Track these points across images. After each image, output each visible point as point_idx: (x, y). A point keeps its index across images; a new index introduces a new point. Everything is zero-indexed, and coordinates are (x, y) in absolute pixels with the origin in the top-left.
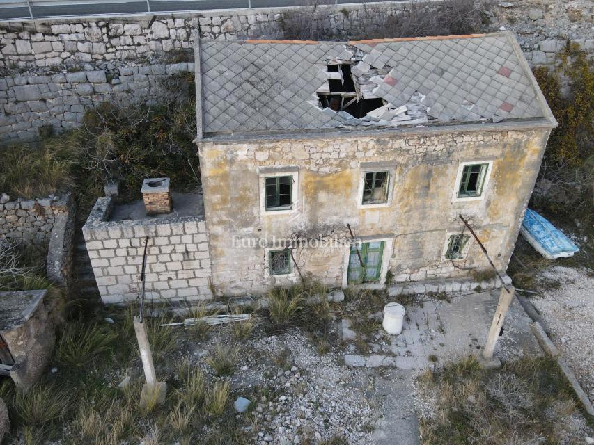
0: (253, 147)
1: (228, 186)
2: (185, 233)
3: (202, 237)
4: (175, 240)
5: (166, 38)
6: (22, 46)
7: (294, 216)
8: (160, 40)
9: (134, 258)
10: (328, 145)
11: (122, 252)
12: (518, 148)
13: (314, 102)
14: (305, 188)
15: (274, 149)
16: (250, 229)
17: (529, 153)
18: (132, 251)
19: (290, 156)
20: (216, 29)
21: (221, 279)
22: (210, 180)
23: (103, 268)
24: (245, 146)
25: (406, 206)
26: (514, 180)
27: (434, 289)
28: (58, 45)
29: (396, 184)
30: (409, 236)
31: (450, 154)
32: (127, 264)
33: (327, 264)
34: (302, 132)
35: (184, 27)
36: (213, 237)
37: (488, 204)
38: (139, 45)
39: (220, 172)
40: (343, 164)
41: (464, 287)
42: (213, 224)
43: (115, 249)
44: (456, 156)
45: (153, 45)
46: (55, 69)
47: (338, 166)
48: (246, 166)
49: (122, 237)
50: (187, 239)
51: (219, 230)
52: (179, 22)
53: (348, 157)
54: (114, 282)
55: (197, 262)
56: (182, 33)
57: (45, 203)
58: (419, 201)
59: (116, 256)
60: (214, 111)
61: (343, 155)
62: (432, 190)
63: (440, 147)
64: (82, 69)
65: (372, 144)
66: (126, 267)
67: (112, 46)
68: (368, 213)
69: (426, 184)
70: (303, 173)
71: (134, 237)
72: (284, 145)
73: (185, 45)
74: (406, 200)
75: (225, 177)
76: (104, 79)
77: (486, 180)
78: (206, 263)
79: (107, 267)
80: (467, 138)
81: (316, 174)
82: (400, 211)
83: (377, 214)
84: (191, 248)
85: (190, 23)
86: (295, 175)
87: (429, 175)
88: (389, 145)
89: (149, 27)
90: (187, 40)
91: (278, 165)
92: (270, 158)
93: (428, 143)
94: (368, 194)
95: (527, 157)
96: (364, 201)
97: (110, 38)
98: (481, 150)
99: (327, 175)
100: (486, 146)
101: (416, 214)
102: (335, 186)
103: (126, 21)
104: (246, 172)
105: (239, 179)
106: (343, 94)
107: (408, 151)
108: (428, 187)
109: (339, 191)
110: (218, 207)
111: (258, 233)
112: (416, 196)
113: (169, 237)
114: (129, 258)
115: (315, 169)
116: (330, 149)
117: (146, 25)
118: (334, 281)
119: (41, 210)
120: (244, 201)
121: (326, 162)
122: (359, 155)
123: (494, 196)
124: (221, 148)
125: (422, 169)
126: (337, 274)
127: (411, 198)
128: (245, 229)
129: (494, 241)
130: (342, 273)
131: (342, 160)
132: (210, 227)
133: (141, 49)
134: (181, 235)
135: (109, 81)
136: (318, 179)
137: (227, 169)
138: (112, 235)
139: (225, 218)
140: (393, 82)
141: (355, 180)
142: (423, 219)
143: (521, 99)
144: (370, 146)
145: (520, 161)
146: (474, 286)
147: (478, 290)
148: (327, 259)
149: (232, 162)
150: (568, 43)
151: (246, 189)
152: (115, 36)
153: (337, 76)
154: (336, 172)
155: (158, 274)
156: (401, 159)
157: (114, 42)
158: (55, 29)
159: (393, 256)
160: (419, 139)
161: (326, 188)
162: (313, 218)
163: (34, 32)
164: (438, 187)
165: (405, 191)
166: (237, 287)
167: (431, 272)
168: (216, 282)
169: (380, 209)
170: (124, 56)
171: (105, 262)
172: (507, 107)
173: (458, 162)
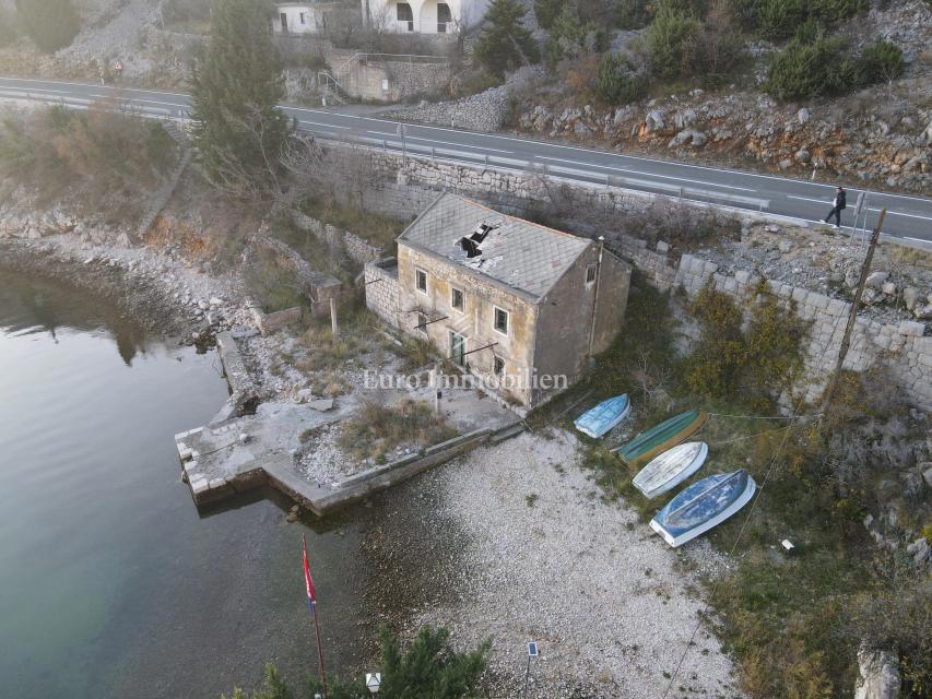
0: (413, 251)
1: (406, 267)
2: (392, 284)
3: (397, 290)
4: (389, 286)
6: (424, 172)
7: (426, 297)
10: (439, 263)
12: (522, 310)
13: (457, 241)
14: (431, 284)
15: (420, 256)
16: (412, 296)
19: (426, 263)
20: (517, 185)
22: (400, 261)
23: (368, 287)
24: (411, 249)
26: (523, 333)
28: (438, 175)
29: (467, 301)
31: (489, 296)
33: (441, 339)
34: (434, 253)
36: (400, 292)
37: (511, 344)
40: (444, 277)
41: (499, 399)
43: (372, 279)
44: (491, 299)
48: (411, 260)
50: (393, 288)
51: (402, 289)
52: (498, 176)
53: (446, 274)
54: (370, 297)
56: (498, 183)
60: (416, 228)
61: (444, 272)
65: (455, 272)
66: (374, 291)
68: (455, 314)
70: (431, 275)
72: (424, 256)
73: (498, 190)
75: (405, 262)
77: (507, 324)
78: (398, 306)
80: (496, 290)
81: (435, 278)
86: (427, 274)
87: (481, 305)
88: (462, 276)
90: (500, 188)
91: (422, 265)
92: (419, 260)
93: (479, 284)
94: (455, 303)
95: (528, 320)
96: (453, 305)
98: (504, 302)
99: (439, 281)
100: (506, 300)
102: (442, 289)
103: (471, 169)
104: (411, 263)
105: (408, 265)
107: (470, 284)
108: (481, 313)
109: (443, 293)
110: (402, 277)
111: (415, 300)
113: (387, 283)
115: (434, 275)
116: (439, 266)
117: (480, 174)
118: (444, 352)
121: (438, 273)
122: (451, 276)
123: (515, 340)
124: (404, 247)
125: (477, 299)
126: (445, 348)
132: (400, 286)
136: (435, 281)
137: (406, 258)
138: (372, 271)
139: (404, 284)
145: (525, 320)
146: (504, 402)
147: (505, 407)
148: (441, 335)
149: (407, 255)
151: (410, 272)
152: (464, 176)
153: (482, 231)
154: (442, 281)
156: (467, 288)
157: (463, 179)
158: (439, 166)
160: (474, 279)
161: (439, 288)
163: (430, 166)
164: (485, 316)
165: (470, 309)
166: (407, 328)
168: (400, 319)
169: (460, 314)
172: (530, 283)
173: (493, 304)
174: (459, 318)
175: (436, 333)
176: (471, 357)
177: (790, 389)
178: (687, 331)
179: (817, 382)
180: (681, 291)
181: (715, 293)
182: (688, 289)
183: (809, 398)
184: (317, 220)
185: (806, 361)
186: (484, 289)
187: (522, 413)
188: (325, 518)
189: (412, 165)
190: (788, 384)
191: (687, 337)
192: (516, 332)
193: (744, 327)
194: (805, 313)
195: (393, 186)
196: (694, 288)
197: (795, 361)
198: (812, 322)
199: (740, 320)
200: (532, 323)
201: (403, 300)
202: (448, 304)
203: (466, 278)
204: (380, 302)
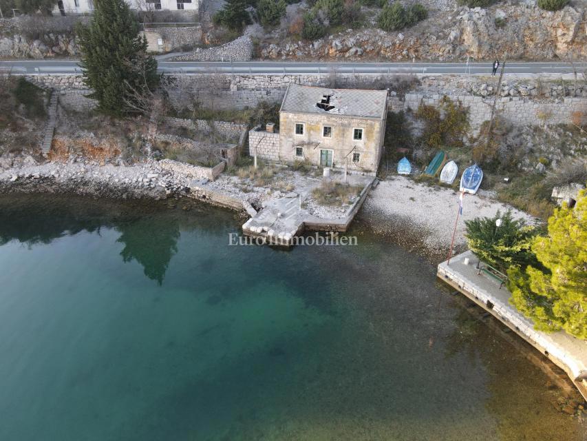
0: (293, 114)
1: (286, 125)
2: (274, 137)
3: (278, 139)
4: (271, 139)
5: (288, 82)
6: (246, 82)
7: (303, 137)
8: (286, 82)
12: (372, 126)
13: (315, 105)
14: (307, 129)
15: (299, 116)
16: (291, 139)
19: (303, 119)
20: (305, 80)
22: (282, 122)
23: (252, 144)
24: (291, 114)
25: (337, 140)
26: (372, 136)
28: (255, 82)
30: (339, 151)
31: (350, 124)
33: (313, 156)
34: (308, 112)
36: (281, 140)
37: (365, 144)
38: (279, 84)
39: (285, 120)
40: (317, 123)
41: (359, 173)
43: (256, 139)
44: (352, 125)
45: (283, 84)
46: (253, 89)
49: (258, 136)
50: (274, 139)
51: (282, 138)
52: (293, 77)
53: (319, 121)
54: (254, 149)
55: (276, 147)
56: (293, 81)
57: (242, 126)
58: (342, 139)
59: (255, 141)
61: (317, 120)
64: (260, 90)
67: (271, 84)
68: (325, 140)
70: (307, 124)
71: (261, 136)
72: (301, 115)
74: (337, 138)
75: (286, 122)
77: (364, 135)
78: (278, 148)
80: (355, 120)
81: (310, 125)
82: (335, 141)
84: (275, 142)
85: (297, 78)
86: (304, 124)
87: (344, 130)
88: (331, 119)
89: (283, 78)
91: (300, 121)
92: (298, 118)
93: (342, 120)
94: (325, 134)
95: (375, 129)
96: (324, 135)
98: (360, 125)
99: (313, 126)
100: (361, 123)
101: (341, 143)
103: (276, 76)
104: (291, 121)
105: (289, 123)
106: (325, 104)
107: (337, 121)
108: (344, 134)
109: (316, 131)
110: (283, 131)
111: (293, 141)
112: (340, 137)
113: (269, 138)
115: (310, 123)
116: (314, 118)
118: (316, 162)
119: (240, 128)
120: (290, 130)
121: (313, 122)
122: (322, 121)
123: (367, 141)
124: (285, 114)
125: (341, 128)
126: (317, 160)
129: (369, 158)
132: (280, 136)
135: (267, 94)
136: (310, 127)
138: (256, 135)
139: (285, 134)
140: (340, 102)
141: (321, 128)
142: (343, 145)
143: (377, 111)
144: (325, 119)
146: (362, 173)
147: (363, 175)
148: (313, 154)
149: (287, 118)
150: (445, 96)
151: (291, 127)
152: (272, 81)
153: (325, 99)
154: (316, 125)
155: (265, 149)
156: (335, 124)
158: (255, 78)
159: (335, 157)
160: (339, 118)
161: (313, 129)
162: (309, 139)
164: (347, 135)
165: (337, 134)
166: (286, 158)
168: (281, 155)
169: (329, 139)
170: (274, 87)
172: (371, 113)
173: (352, 127)
174: (327, 141)
175: (310, 154)
176: (336, 159)
177: (467, 135)
178: (416, 126)
179: (476, 129)
180: (409, 110)
181: (425, 106)
182: (412, 108)
183: (475, 136)
184: (188, 119)
185: (470, 123)
186: (346, 122)
187: (374, 175)
188: (347, 231)
189: (238, 79)
190: (465, 134)
191: (416, 128)
192: (368, 137)
193: (442, 117)
194: (465, 105)
195: (229, 92)
196: (415, 106)
197: (466, 124)
198: (469, 107)
199: (439, 115)
200: (378, 130)
201: (283, 143)
202: (319, 137)
203: (334, 119)
204: (263, 150)
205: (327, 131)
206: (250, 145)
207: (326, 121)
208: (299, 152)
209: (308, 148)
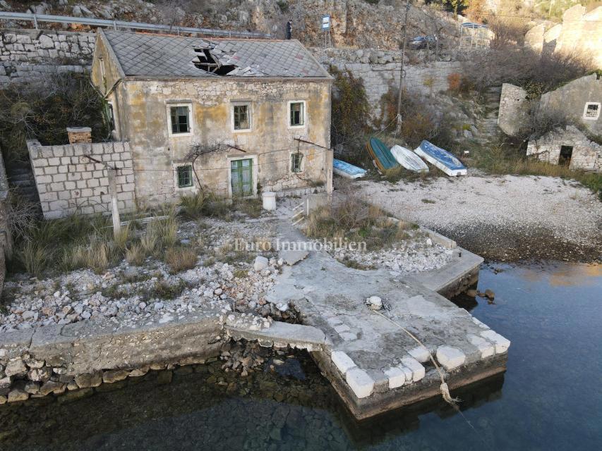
0: (162, 84)
1: (145, 112)
2: (114, 152)
3: (127, 155)
4: (106, 158)
5: (52, 48)
8: (47, 49)
9: (73, 174)
10: (208, 86)
11: (63, 169)
12: (317, 93)
13: (192, 65)
14: (196, 116)
15: (174, 86)
16: (162, 149)
17: (323, 97)
18: (72, 168)
19: (185, 92)
21: (143, 193)
22: (132, 108)
23: (47, 184)
24: (156, 83)
25: (262, 132)
26: (319, 115)
27: (288, 193)
29: (253, 115)
30: (266, 155)
31: (281, 95)
32: (68, 181)
33: (217, 178)
34: (189, 77)
35: (66, 41)
36: (135, 155)
37: (309, 131)
38: (29, 51)
39: (139, 102)
40: (219, 99)
41: (307, 191)
42: (136, 144)
43: (58, 166)
44: (285, 97)
45: (41, 52)
47: (216, 101)
48: (157, 98)
49: (64, 155)
50: (116, 157)
51: (139, 149)
52: (62, 38)
53: (221, 94)
54: (55, 198)
55: (124, 177)
58: (269, 128)
59: (59, 173)
61: (218, 93)
62: (275, 120)
63: (274, 91)
65: (235, 86)
66: (66, 183)
67: (7, 50)
68: (239, 136)
69: (271, 116)
70: (195, 105)
71: (74, 156)
72: (181, 85)
73: (68, 55)
74: (260, 128)
75: (142, 106)
76: (4, 72)
77: (304, 114)
78: (131, 178)
79: (50, 184)
80: (288, 85)
81: (203, 106)
82: (258, 135)
83: (244, 136)
84: (119, 165)
85: (71, 39)
86: (190, 106)
87: (271, 109)
88: (245, 87)
89: (37, 39)
90: (70, 51)
91: (178, 98)
92: (173, 93)
93: (267, 87)
94: (237, 124)
95: (323, 99)
96: (235, 129)
97: (5, 43)
98: (298, 94)
99: (210, 107)
100: (300, 91)
101: (268, 138)
102: (217, 115)
103: (18, 33)
104: (157, 102)
105: (152, 108)
106: (208, 64)
107: (257, 92)
108: (272, 118)
109: (219, 120)
110: (139, 130)
111: (168, 152)
112: (266, 124)
113: (102, 155)
114: (70, 175)
115: (202, 103)
116: (210, 88)
117: (35, 37)
118: (223, 192)
120: (157, 126)
121: (209, 98)
122: (228, 93)
123: (311, 126)
124: (139, 84)
125: (267, 105)
126: (225, 187)
127: (264, 125)
128: (159, 149)
129: (318, 158)
130: (228, 185)
131: (218, 97)
132: (133, 146)
133: (31, 55)
134: (111, 154)
135: (8, 74)
136: (205, 110)
137: (144, 100)
138: (56, 154)
139: (143, 139)
140: (239, 58)
141: (228, 111)
142: (273, 141)
143: (311, 68)
144: (234, 88)
145: (320, 101)
146: (313, 190)
148: (217, 174)
149: (147, 94)
150: (330, 66)
151: (157, 116)
152: (10, 43)
153: (202, 54)
154: (216, 105)
155: (93, 188)
156: (254, 98)
157: (8, 47)
159: (259, 171)
160: (262, 84)
161: (210, 117)
162: (204, 141)
164: (278, 118)
165: (259, 120)
166: (155, 200)
167: (284, 184)
168: (139, 196)
169: (246, 134)
170: (17, 59)
171: (48, 179)
173: (287, 100)
175: (210, 177)
176: (262, 175)
177: (369, 117)
183: (378, 117)
185: (368, 100)
192: (312, 117)
193: (336, 95)
197: (364, 102)
200: (327, 101)
201: (141, 162)
202: (227, 132)
203: (251, 86)
204: (86, 193)
205: (241, 115)
206: (41, 188)
207: (235, 92)
208: (184, 176)
209: (205, 162)
